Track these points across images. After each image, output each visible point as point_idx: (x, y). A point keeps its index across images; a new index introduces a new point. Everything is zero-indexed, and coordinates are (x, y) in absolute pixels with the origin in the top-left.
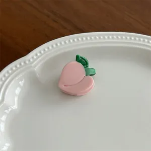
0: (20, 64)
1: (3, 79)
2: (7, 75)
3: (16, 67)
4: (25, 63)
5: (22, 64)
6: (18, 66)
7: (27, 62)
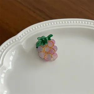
0: (13, 41)
1: (2, 50)
2: (4, 48)
4: (15, 40)
5: (14, 41)
7: (17, 39)
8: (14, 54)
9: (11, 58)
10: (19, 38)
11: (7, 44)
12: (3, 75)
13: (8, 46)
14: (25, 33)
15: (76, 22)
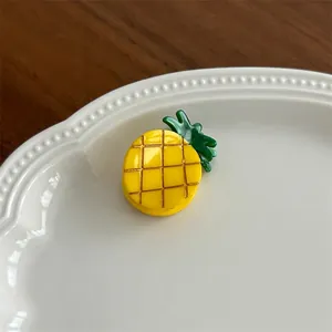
0: (53, 139)
3: (43, 144)
4: (63, 135)
5: (58, 138)
6: (48, 143)
7: (68, 134)
8: (55, 185)
9: (46, 198)
10: (77, 130)
11: (34, 150)
12: (14, 257)
13: (38, 155)
14: (97, 113)
15: (279, 81)
